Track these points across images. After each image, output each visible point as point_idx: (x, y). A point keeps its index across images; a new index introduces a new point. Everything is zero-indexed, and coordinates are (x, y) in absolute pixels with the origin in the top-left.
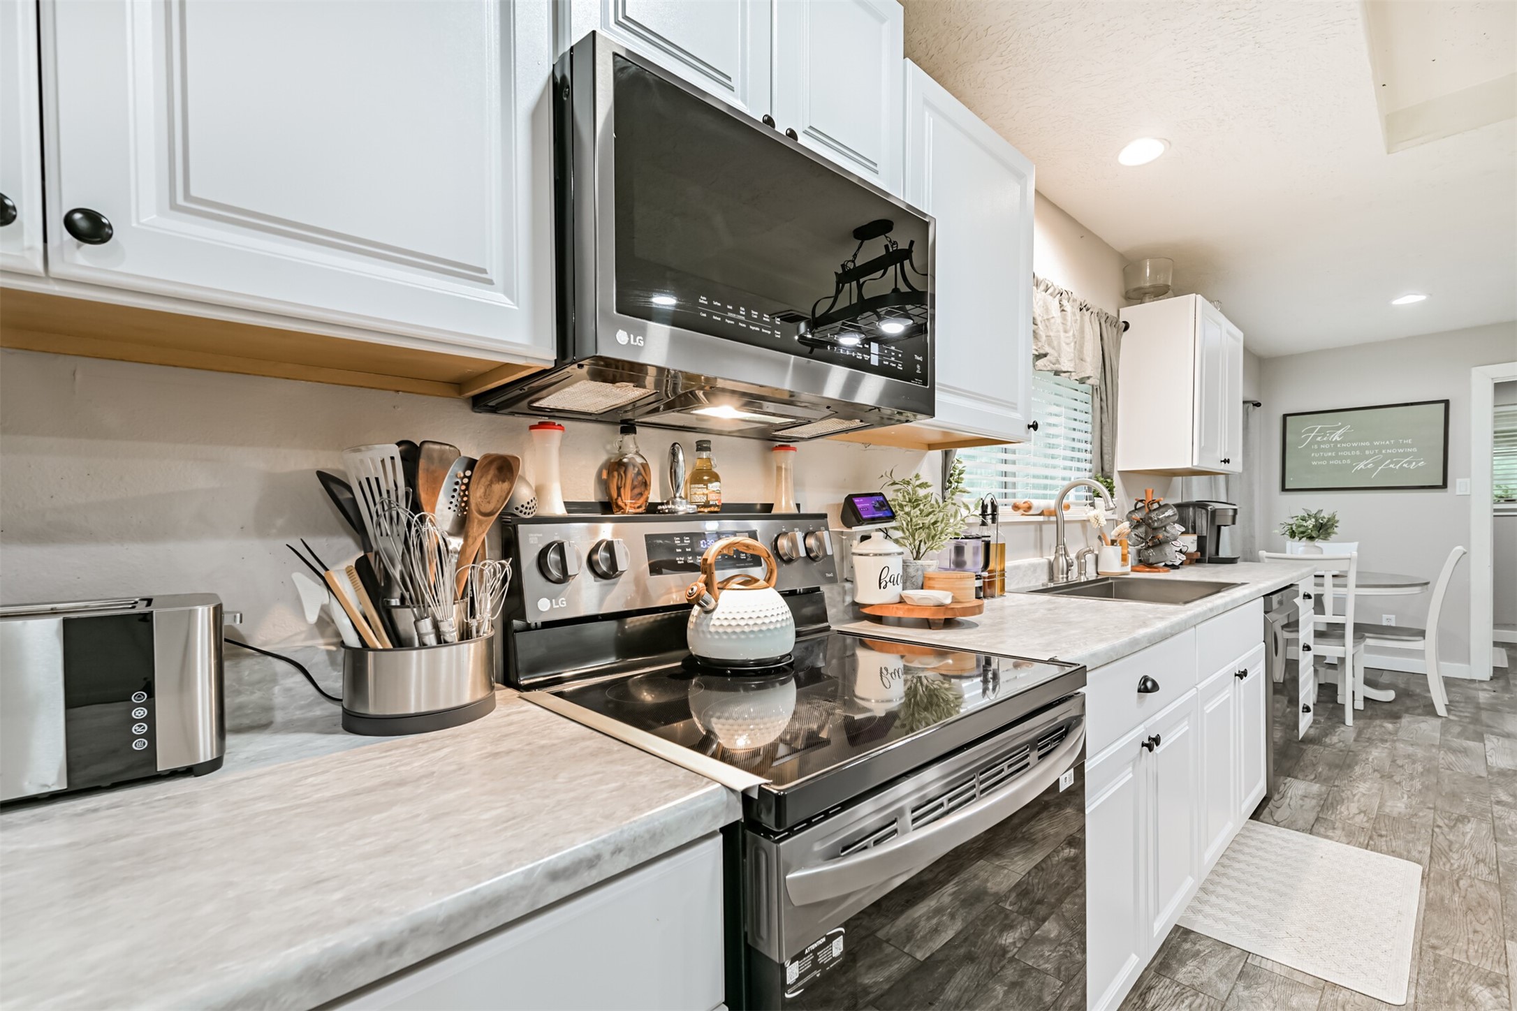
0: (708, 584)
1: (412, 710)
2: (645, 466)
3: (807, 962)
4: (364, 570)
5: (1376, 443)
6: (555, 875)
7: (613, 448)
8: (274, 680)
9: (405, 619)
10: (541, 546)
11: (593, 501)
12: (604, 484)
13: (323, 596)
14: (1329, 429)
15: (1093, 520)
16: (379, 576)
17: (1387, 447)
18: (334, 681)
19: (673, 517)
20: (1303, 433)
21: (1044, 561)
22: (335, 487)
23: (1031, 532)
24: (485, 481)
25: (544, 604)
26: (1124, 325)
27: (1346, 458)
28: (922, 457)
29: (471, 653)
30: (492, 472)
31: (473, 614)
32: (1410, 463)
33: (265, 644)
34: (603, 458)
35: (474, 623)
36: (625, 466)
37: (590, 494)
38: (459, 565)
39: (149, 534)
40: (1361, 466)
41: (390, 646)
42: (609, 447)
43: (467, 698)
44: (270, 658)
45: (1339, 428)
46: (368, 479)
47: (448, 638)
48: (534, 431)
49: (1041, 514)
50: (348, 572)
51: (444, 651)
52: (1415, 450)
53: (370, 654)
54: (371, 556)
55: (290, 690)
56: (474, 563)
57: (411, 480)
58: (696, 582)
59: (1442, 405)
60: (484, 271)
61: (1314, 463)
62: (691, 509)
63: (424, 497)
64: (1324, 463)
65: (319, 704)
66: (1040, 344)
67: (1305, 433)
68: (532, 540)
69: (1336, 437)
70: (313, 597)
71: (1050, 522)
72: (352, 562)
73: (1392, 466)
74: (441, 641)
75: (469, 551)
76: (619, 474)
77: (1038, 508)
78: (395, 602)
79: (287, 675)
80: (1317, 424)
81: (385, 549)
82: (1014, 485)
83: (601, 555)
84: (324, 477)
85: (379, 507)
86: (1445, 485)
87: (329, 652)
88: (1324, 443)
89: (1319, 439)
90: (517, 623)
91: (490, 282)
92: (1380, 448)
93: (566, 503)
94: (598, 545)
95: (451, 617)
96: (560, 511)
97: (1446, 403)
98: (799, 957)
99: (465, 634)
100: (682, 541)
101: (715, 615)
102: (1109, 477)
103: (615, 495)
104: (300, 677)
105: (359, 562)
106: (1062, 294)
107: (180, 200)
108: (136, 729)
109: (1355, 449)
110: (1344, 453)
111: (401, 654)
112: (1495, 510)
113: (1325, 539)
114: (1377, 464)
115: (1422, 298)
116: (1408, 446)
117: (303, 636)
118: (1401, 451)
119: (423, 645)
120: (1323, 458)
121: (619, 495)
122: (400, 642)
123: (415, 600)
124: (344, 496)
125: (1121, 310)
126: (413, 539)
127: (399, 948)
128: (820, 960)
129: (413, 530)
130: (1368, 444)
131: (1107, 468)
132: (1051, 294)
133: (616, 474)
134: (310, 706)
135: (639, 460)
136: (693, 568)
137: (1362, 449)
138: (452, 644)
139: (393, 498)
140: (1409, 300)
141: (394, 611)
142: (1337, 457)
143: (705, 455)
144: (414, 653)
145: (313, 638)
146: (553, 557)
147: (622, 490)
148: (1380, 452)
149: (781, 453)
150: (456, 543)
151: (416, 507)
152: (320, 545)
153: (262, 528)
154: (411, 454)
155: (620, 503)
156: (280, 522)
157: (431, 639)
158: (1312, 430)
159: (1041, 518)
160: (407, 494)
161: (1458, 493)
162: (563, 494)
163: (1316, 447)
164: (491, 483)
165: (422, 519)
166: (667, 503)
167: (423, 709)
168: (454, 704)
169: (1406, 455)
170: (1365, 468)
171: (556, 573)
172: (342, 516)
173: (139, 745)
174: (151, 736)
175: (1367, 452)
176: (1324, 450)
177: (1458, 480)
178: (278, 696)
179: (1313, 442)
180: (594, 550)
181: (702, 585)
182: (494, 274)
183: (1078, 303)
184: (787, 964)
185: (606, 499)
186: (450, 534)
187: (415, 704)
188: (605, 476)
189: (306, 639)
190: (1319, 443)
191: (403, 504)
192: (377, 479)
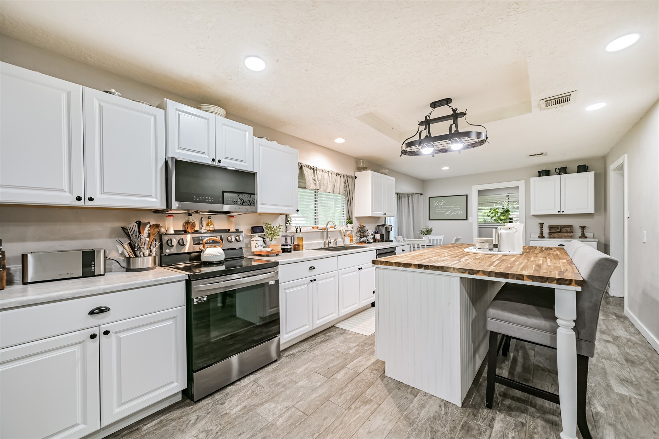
0: (204, 247)
1: (139, 268)
2: (194, 223)
3: (198, 300)
4: (130, 244)
5: (451, 207)
6: (155, 281)
7: (187, 219)
8: (112, 264)
9: (138, 253)
10: (167, 240)
11: (182, 230)
12: (184, 226)
13: (123, 249)
14: (440, 202)
15: (342, 231)
16: (133, 245)
17: (454, 208)
18: (124, 265)
19: (201, 233)
20: (435, 202)
21: (323, 241)
22: (125, 230)
23: (319, 234)
24: (153, 228)
25: (167, 251)
26: (355, 177)
27: (444, 210)
28: (279, 216)
29: (151, 258)
30: (155, 227)
31: (151, 252)
32: (459, 212)
33: (111, 257)
34: (184, 221)
35: (151, 253)
36: (189, 223)
37: (181, 228)
38: (148, 243)
39: (90, 238)
40: (448, 213)
41: (135, 257)
42: (186, 219)
43: (150, 266)
44: (112, 260)
45: (442, 202)
46: (131, 228)
47: (146, 256)
48: (167, 217)
49: (322, 229)
50: (127, 244)
51: (145, 258)
52: (460, 209)
53: (131, 258)
54: (131, 242)
55: (115, 266)
56: (152, 242)
57: (139, 228)
58: (201, 246)
59: (466, 196)
60: (152, 196)
61: (437, 212)
62: (205, 231)
63: (141, 231)
64: (439, 212)
65: (121, 268)
66: (317, 187)
67: (434, 203)
68: (165, 238)
69: (442, 205)
70: (121, 249)
71: (324, 231)
72: (128, 243)
73: (455, 213)
74: (144, 256)
75: (150, 241)
76: (188, 224)
77: (320, 228)
78: (136, 250)
79: (115, 263)
80: (437, 200)
81: (134, 241)
82: (318, 221)
83: (181, 241)
84: (122, 228)
85: (133, 234)
86: (467, 219)
87: (123, 259)
88: (439, 206)
89: (438, 205)
90: (162, 254)
91: (153, 197)
92: (452, 208)
93: (174, 231)
94: (180, 239)
95: (147, 253)
96: (173, 232)
97: (467, 195)
98: (197, 298)
99: (149, 255)
100: (202, 238)
101: (205, 253)
102: (351, 219)
103: (187, 229)
104: (117, 263)
105: (129, 243)
106: (328, 172)
107: (102, 192)
108: (92, 268)
109: (446, 208)
110: (444, 209)
111: (137, 258)
112: (479, 226)
113: (430, 234)
114: (451, 212)
115: (448, 168)
116: (458, 207)
117: (118, 256)
118: (457, 209)
119: (141, 257)
120: (438, 211)
121: (188, 229)
122: (136, 256)
123: (140, 249)
124: (126, 231)
125: (355, 173)
126: (139, 239)
127: (133, 285)
128: (201, 300)
129: (139, 237)
130: (449, 207)
131: (350, 216)
132: (325, 172)
133: (187, 224)
134: (119, 269)
135: (192, 221)
136: (202, 243)
137: (448, 208)
138: (146, 257)
139: (136, 232)
140: (445, 168)
141: (136, 251)
142: (442, 210)
143: (210, 219)
144: (139, 258)
145: (120, 257)
146: (169, 242)
147: (188, 228)
148: (452, 209)
149: (232, 218)
150: (148, 239)
151: (140, 233)
152: (121, 240)
153: (110, 236)
154: (139, 223)
155: (188, 230)
156: (114, 236)
157: (142, 256)
158: (436, 202)
159: (322, 230)
160: (138, 231)
161: (470, 221)
162: (173, 229)
163: (437, 207)
164: (155, 229)
165: (141, 235)
166: (200, 230)
167: (141, 268)
168: (147, 267)
169: (458, 210)
170: (449, 214)
171: (171, 245)
172: (126, 234)
173: (93, 270)
174: (94, 269)
175: (449, 209)
176: (439, 208)
177: (470, 218)
178: (113, 266)
179: (436, 206)
180: (179, 240)
181: (202, 247)
182: (154, 195)
183: (335, 173)
184: (194, 299)
185: (185, 230)
186: (146, 238)
187: (139, 266)
188: (185, 225)
189: (118, 257)
190: (438, 206)
191: (137, 233)
192: (132, 228)
